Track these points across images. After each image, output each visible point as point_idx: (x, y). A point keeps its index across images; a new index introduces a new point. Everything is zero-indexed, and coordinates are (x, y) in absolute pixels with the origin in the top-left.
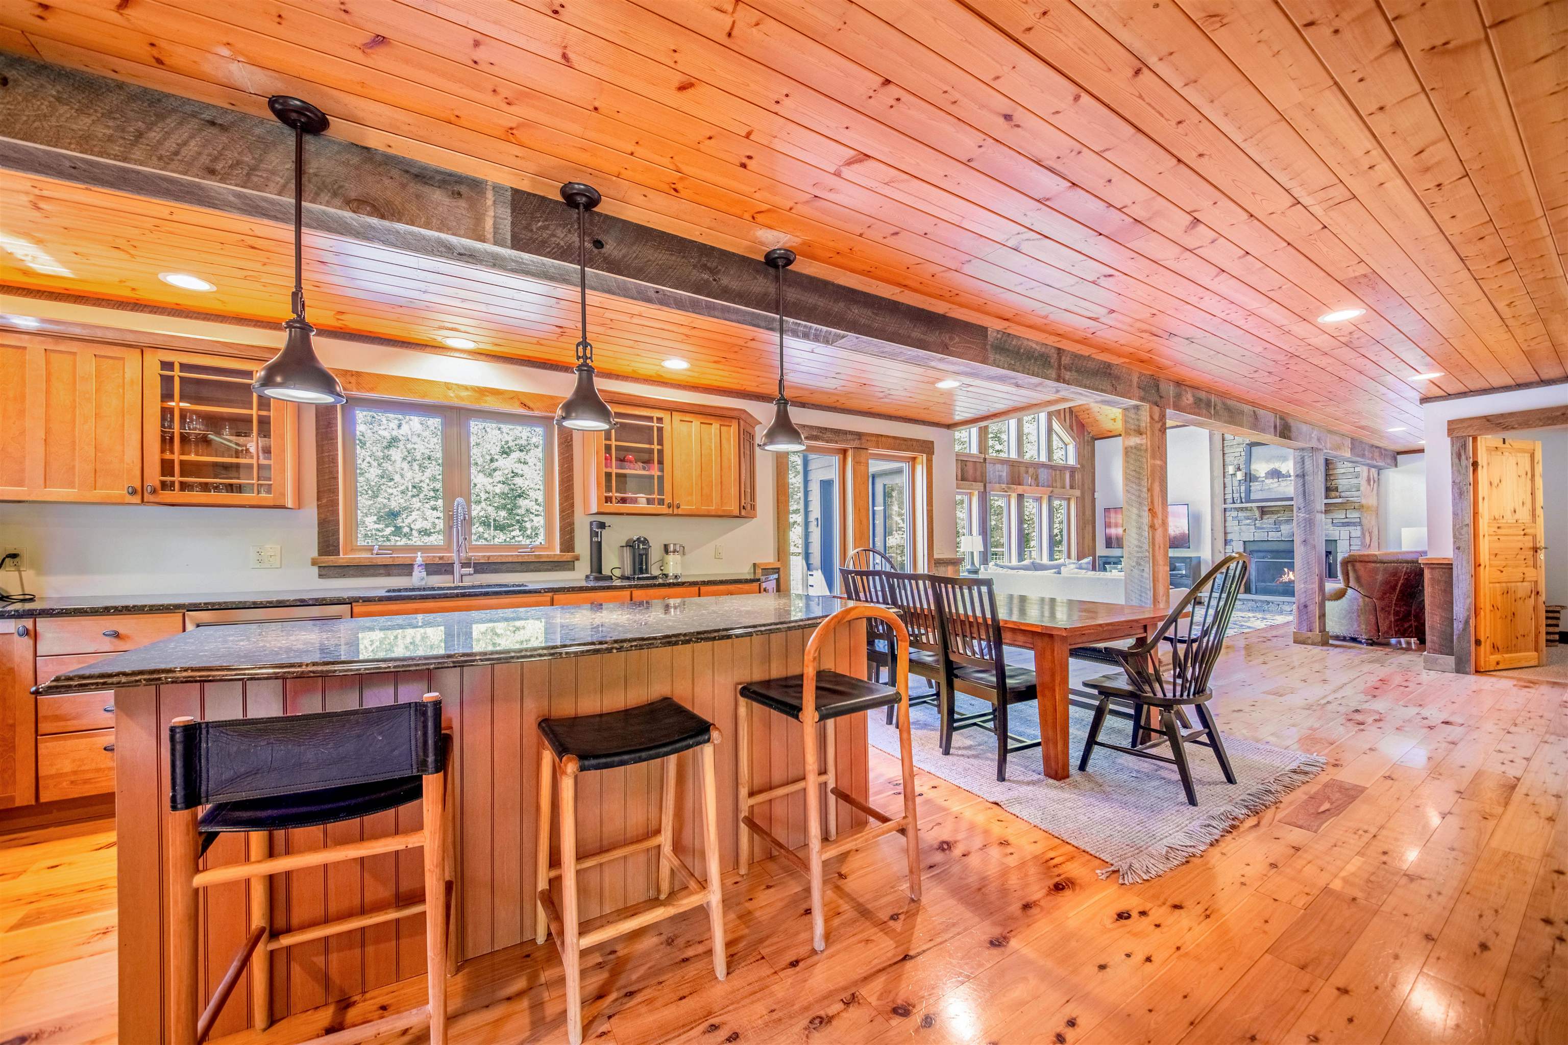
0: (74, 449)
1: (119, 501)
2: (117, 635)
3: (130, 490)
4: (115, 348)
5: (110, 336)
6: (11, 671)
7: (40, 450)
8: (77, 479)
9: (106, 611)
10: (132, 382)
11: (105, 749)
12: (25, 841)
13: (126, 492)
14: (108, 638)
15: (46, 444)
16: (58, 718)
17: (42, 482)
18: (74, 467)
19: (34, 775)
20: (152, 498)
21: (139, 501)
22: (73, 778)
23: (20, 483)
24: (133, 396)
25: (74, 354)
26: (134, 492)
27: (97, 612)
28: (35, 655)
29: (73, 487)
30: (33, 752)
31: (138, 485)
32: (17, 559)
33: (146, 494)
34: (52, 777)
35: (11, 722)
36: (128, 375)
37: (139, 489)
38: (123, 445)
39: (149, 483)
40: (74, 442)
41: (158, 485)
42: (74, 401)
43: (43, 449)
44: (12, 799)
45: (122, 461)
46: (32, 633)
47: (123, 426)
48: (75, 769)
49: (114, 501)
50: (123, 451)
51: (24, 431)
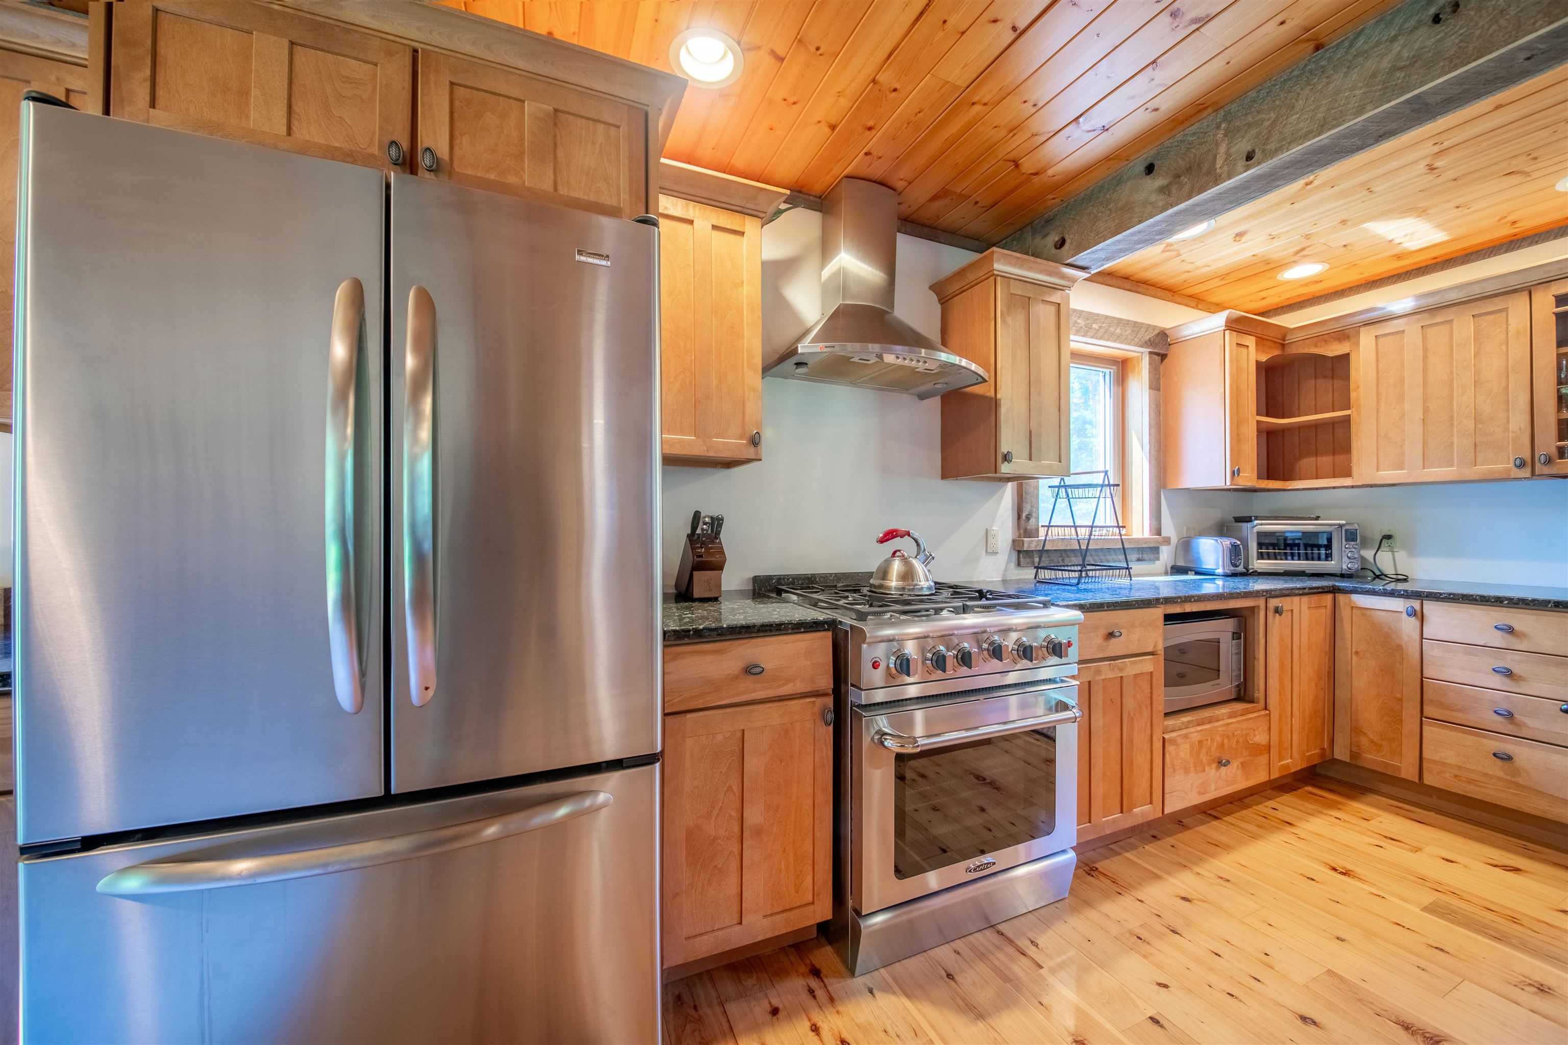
0: (1452, 424)
1: (1504, 476)
2: (1510, 630)
3: (1518, 462)
4: (1497, 300)
5: (1489, 288)
6: (1399, 647)
7: (1419, 429)
8: (1455, 457)
9: (1498, 601)
10: (1518, 333)
11: (1495, 755)
12: (1411, 815)
13: (1511, 465)
14: (1499, 633)
15: (1424, 424)
16: (1442, 705)
17: (1420, 463)
18: (1452, 444)
19: (1418, 754)
20: (1547, 470)
21: (1528, 475)
22: (1457, 772)
23: (1401, 467)
24: (1519, 351)
25: (1451, 321)
26: (1522, 464)
27: (1488, 601)
28: (1422, 638)
29: (1452, 465)
30: (1419, 731)
31: (1527, 455)
32: (1390, 541)
33: (1538, 465)
34: (1435, 762)
35: (1399, 696)
36: (1512, 329)
37: (1529, 460)
38: (1508, 410)
39: (1541, 451)
40: (1452, 418)
41: (1553, 451)
42: (1452, 373)
43: (1421, 429)
44: (1398, 769)
45: (1506, 429)
46: (1419, 614)
47: (1507, 388)
48: (1460, 764)
49: (1497, 476)
50: (1508, 418)
51: (1404, 415)
